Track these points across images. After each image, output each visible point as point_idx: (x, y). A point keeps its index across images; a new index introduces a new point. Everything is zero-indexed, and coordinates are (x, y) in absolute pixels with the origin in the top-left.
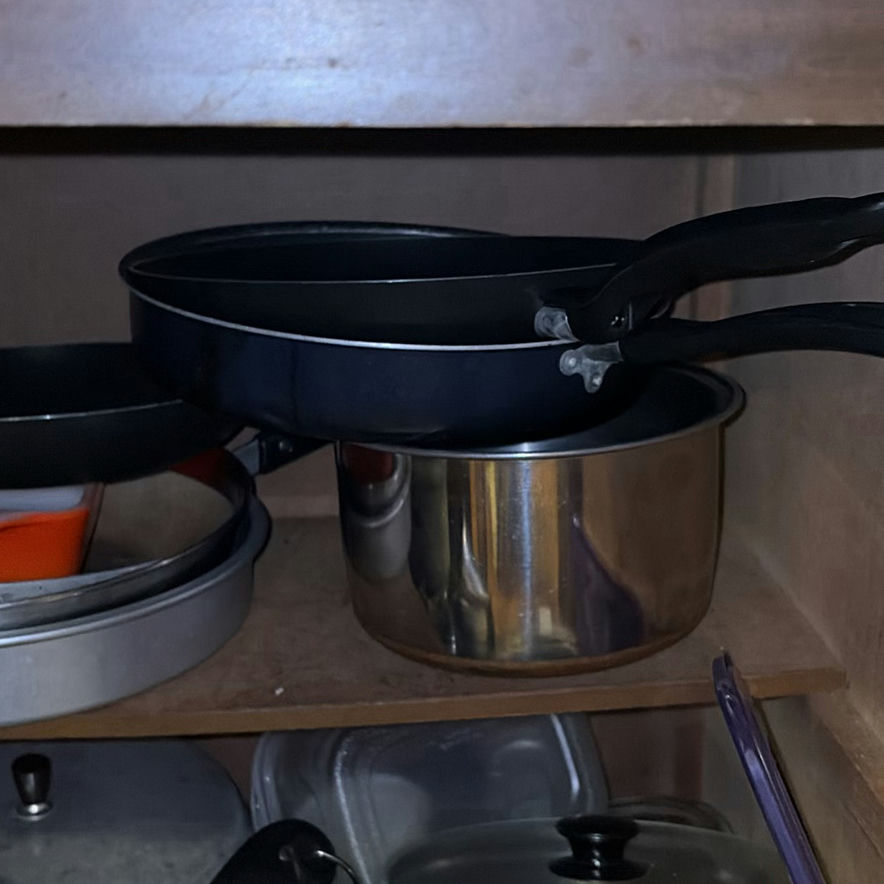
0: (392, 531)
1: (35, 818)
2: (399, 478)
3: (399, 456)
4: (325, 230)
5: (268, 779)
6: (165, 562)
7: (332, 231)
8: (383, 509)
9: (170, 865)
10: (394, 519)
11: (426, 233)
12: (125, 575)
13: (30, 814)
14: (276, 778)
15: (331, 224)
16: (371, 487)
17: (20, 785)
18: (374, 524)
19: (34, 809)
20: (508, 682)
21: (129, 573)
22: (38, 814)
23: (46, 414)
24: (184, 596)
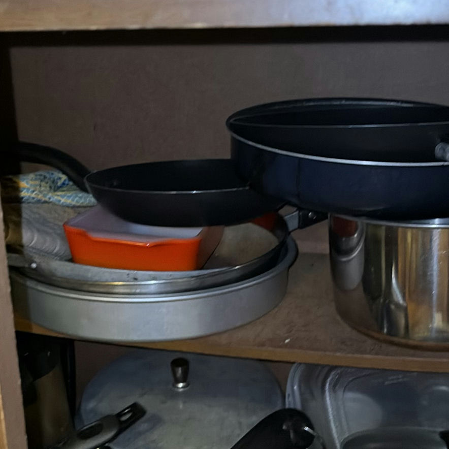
0: (354, 264)
1: (181, 390)
2: (358, 236)
3: (359, 223)
4: (343, 102)
5: (295, 388)
6: (237, 267)
7: (348, 103)
8: (350, 251)
9: (240, 423)
10: (355, 257)
11: (399, 104)
12: (212, 273)
13: (178, 388)
14: (300, 387)
15: (347, 99)
16: (344, 239)
17: (174, 373)
18: (344, 259)
19: (181, 385)
20: (412, 352)
21: (215, 272)
22: (182, 388)
23: (194, 190)
24: (240, 287)
